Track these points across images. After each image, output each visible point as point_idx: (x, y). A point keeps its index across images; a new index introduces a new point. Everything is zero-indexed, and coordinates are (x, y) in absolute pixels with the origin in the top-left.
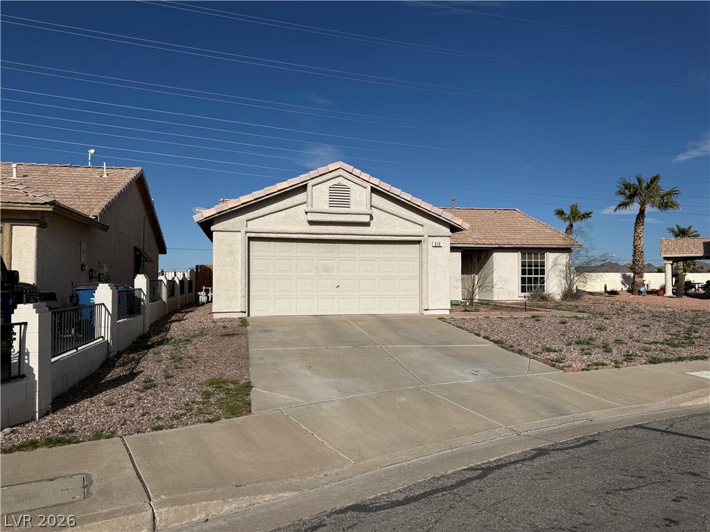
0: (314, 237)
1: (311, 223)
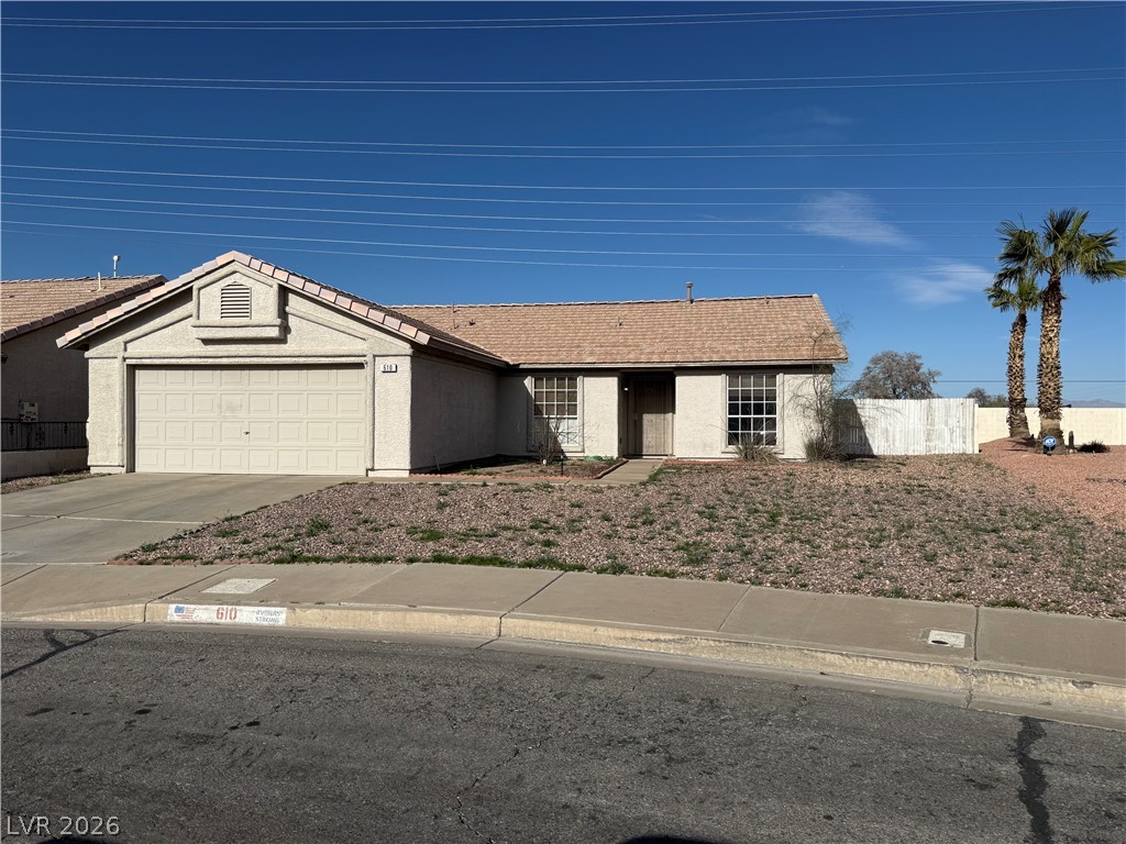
0: (210, 361)
1: (207, 342)
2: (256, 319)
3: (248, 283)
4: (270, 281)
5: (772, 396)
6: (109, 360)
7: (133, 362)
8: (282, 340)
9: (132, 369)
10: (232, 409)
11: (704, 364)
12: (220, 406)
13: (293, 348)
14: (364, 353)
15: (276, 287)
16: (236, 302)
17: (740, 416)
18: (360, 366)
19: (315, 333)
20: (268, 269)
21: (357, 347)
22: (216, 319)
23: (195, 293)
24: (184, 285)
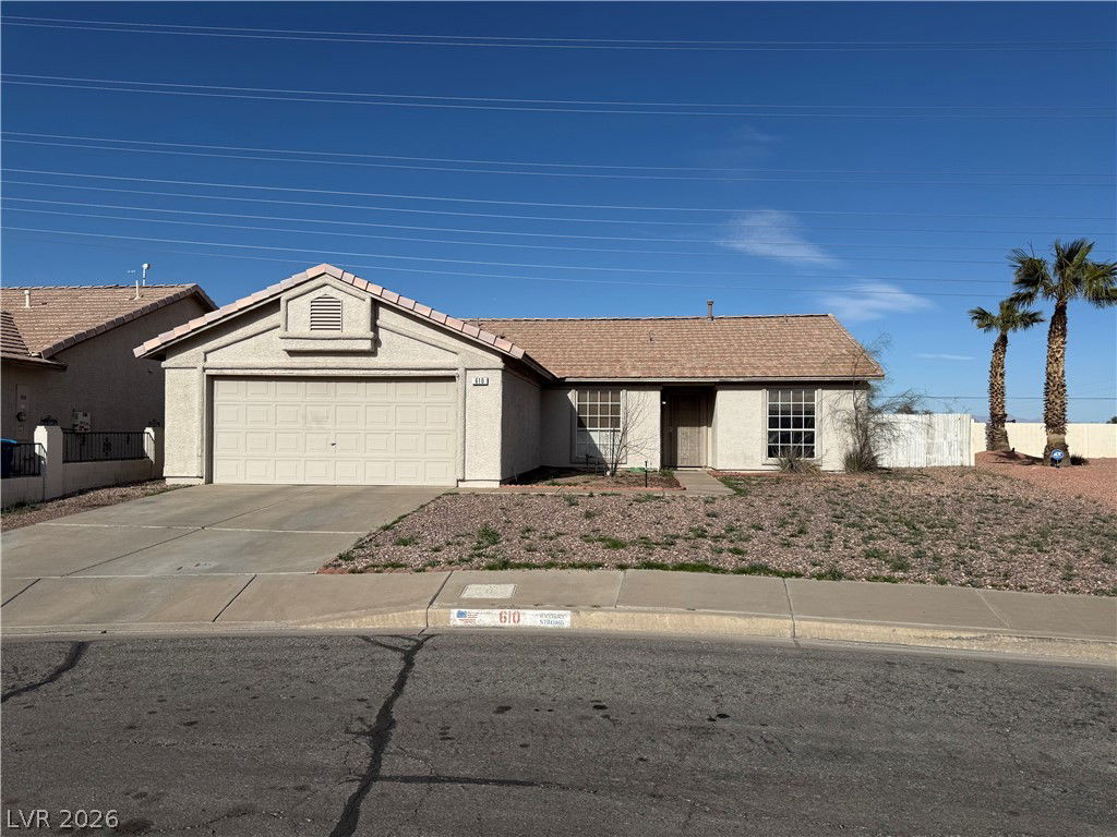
0: (296, 373)
1: (292, 353)
2: (347, 331)
3: (339, 296)
4: (363, 294)
5: (811, 411)
6: (188, 371)
7: (214, 372)
8: (372, 353)
9: (211, 379)
10: (318, 420)
11: (746, 379)
12: (305, 417)
13: (383, 361)
14: (456, 366)
15: (368, 301)
16: (325, 313)
17: (780, 429)
18: (452, 379)
19: (405, 347)
20: (361, 283)
21: (447, 360)
22: (306, 331)
23: (283, 304)
24: (271, 297)
